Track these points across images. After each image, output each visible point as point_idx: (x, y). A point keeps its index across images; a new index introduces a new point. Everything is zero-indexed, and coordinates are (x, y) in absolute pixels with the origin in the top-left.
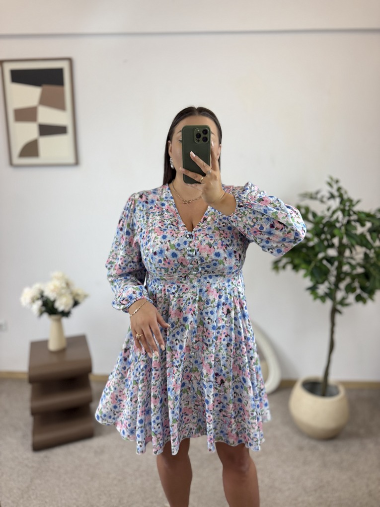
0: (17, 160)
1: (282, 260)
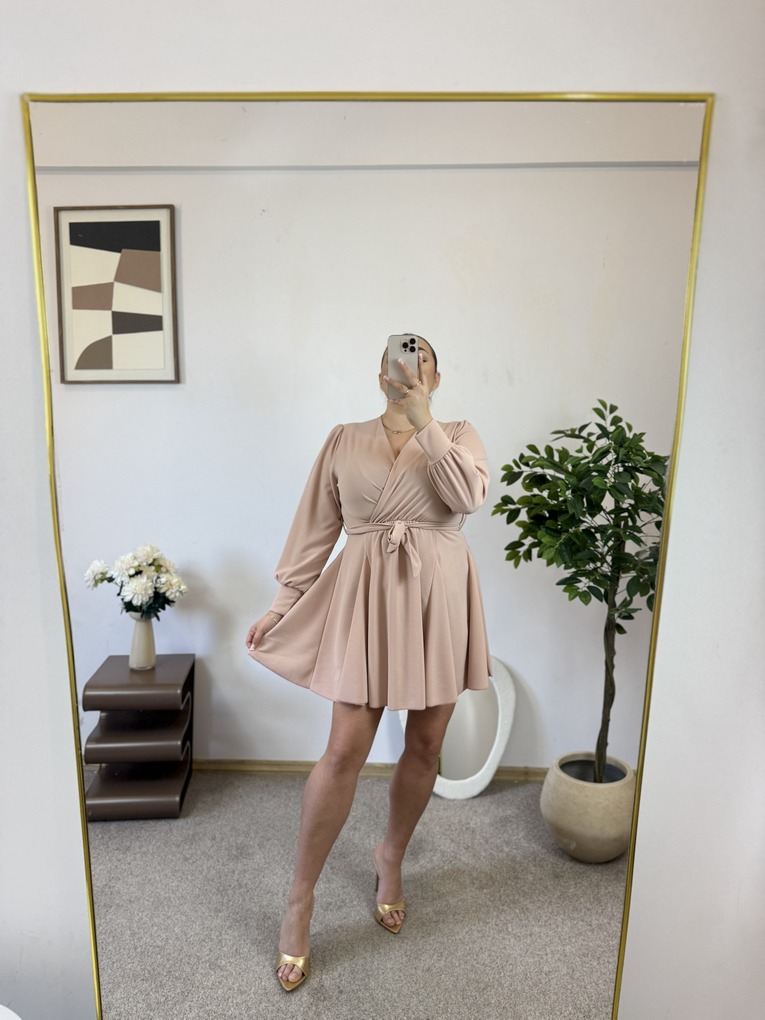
0: (73, 374)
1: (524, 541)
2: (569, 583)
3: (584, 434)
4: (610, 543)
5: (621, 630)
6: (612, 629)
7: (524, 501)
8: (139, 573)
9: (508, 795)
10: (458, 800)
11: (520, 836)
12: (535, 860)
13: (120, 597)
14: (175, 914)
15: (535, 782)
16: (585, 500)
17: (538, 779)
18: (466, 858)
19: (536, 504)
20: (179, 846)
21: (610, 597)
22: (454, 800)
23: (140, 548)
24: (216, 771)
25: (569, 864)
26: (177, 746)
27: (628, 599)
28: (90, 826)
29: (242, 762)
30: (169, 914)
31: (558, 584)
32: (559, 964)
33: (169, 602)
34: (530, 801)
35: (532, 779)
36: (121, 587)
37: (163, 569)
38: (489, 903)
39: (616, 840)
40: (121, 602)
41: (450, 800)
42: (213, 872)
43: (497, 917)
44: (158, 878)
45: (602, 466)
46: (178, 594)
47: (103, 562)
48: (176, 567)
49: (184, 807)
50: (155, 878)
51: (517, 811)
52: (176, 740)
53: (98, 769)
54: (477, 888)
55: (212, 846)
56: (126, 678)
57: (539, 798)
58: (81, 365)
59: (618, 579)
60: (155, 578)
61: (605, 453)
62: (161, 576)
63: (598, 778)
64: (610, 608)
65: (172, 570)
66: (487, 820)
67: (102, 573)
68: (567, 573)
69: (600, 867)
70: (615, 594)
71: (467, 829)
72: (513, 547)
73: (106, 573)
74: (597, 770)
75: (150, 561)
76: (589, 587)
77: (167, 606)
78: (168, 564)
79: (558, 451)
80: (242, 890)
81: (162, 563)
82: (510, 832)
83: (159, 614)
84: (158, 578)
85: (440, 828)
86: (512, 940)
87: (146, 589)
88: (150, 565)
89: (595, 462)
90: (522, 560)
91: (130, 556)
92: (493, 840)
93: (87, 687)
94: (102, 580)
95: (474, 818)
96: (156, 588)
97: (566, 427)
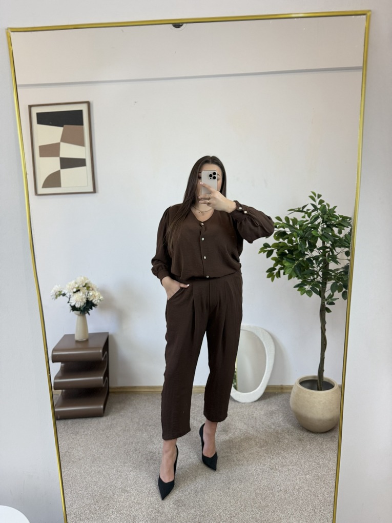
0: (41, 190)
1: (276, 267)
2: (300, 287)
3: (305, 210)
4: (321, 265)
5: (329, 311)
6: (324, 310)
7: (275, 245)
8: (78, 291)
9: (273, 400)
10: (247, 403)
11: (280, 420)
12: (288, 432)
13: (69, 304)
14: (103, 465)
15: (286, 393)
16: (307, 242)
17: (288, 391)
18: (252, 432)
19: (282, 247)
20: (103, 431)
21: (322, 294)
22: (245, 403)
23: (78, 278)
24: (122, 392)
25: (306, 434)
26: (101, 379)
27: (332, 294)
28: (57, 422)
29: (135, 387)
30: (100, 465)
31: (295, 287)
32: (303, 484)
33: (94, 305)
34: (285, 403)
35: (285, 391)
36: (70, 298)
37: (91, 289)
38: (265, 455)
39: (330, 420)
40: (70, 306)
41: (243, 403)
42: (121, 443)
43: (270, 462)
44: (93, 447)
45: (316, 225)
46: (98, 301)
47: (60, 286)
48: (97, 287)
49: (106, 411)
50: (92, 447)
51: (278, 408)
52: (101, 376)
53: (60, 393)
54: (259, 447)
55: (121, 430)
56: (74, 345)
57: (289, 400)
58: (45, 186)
59: (326, 284)
60: (87, 293)
61: (316, 218)
62: (90, 292)
63: (319, 388)
64: (322, 300)
65: (95, 289)
66: (262, 413)
67: (59, 292)
68: (299, 281)
69: (322, 435)
70: (325, 292)
71: (252, 417)
72: (271, 271)
73: (62, 291)
74: (319, 384)
75: (84, 285)
76: (311, 288)
77: (93, 308)
78: (93, 286)
79: (291, 219)
80: (137, 452)
81: (90, 285)
82: (275, 418)
83: (89, 312)
84: (88, 293)
85: (239, 417)
86: (278, 473)
87: (82, 299)
88: (84, 286)
89: (311, 223)
90: (275, 277)
91: (73, 282)
92: (266, 423)
93: (54, 350)
94: (60, 295)
95: (256, 412)
96: (87, 298)
97: (296, 207)
